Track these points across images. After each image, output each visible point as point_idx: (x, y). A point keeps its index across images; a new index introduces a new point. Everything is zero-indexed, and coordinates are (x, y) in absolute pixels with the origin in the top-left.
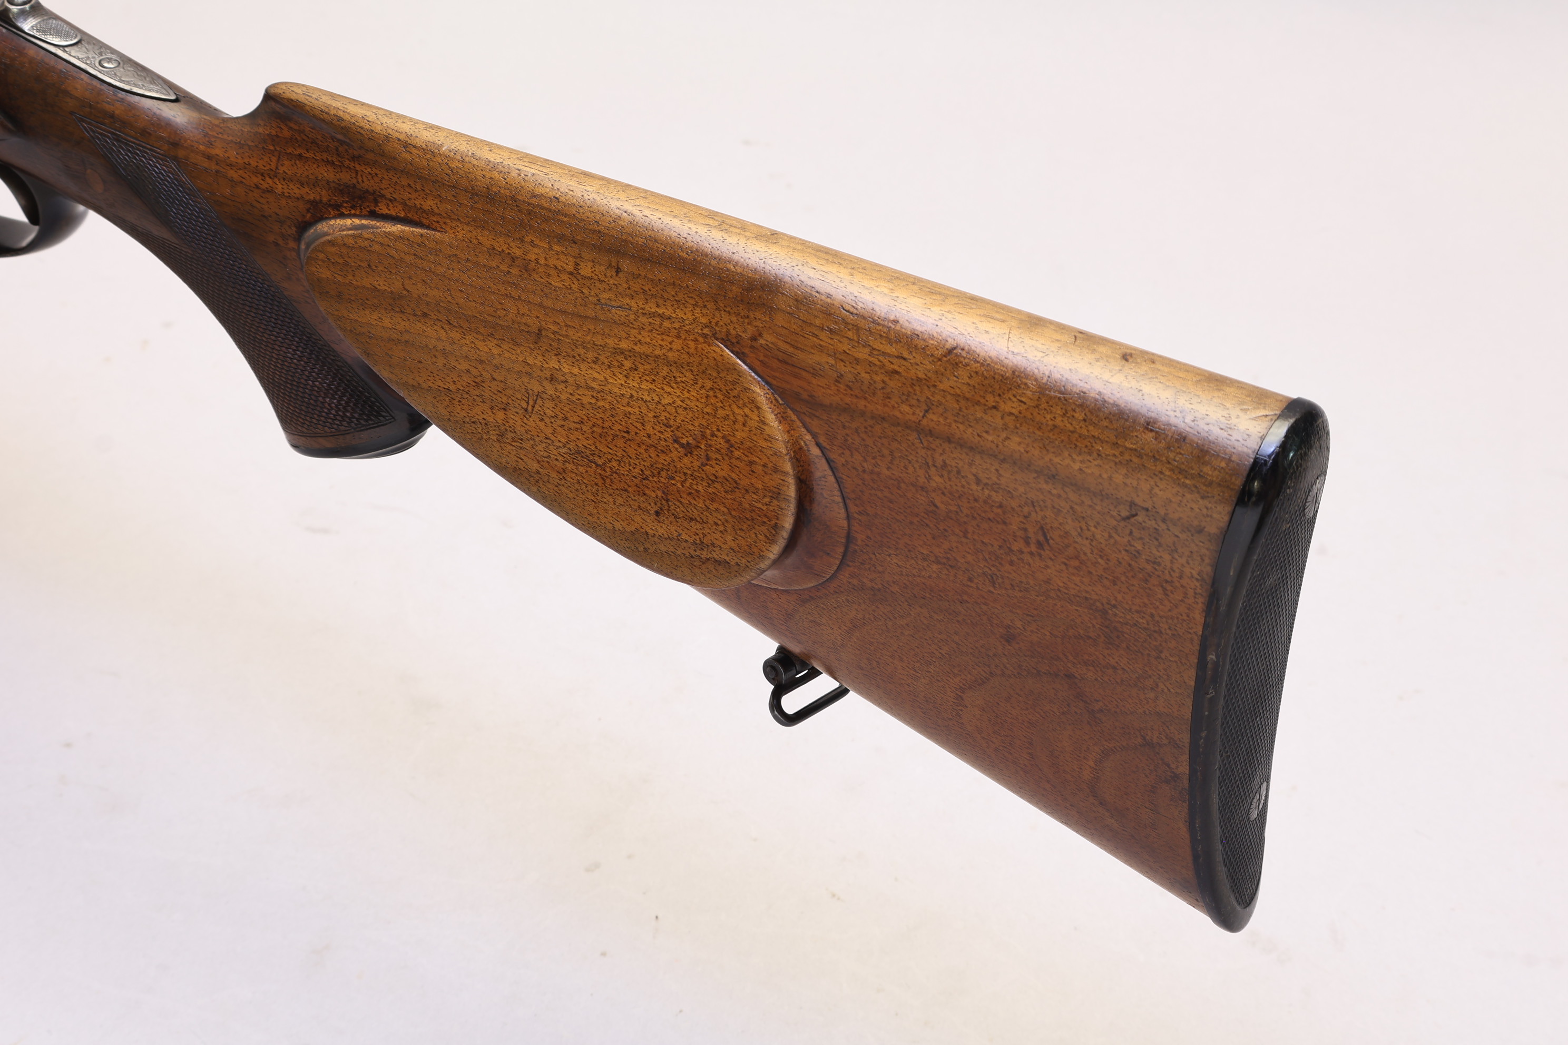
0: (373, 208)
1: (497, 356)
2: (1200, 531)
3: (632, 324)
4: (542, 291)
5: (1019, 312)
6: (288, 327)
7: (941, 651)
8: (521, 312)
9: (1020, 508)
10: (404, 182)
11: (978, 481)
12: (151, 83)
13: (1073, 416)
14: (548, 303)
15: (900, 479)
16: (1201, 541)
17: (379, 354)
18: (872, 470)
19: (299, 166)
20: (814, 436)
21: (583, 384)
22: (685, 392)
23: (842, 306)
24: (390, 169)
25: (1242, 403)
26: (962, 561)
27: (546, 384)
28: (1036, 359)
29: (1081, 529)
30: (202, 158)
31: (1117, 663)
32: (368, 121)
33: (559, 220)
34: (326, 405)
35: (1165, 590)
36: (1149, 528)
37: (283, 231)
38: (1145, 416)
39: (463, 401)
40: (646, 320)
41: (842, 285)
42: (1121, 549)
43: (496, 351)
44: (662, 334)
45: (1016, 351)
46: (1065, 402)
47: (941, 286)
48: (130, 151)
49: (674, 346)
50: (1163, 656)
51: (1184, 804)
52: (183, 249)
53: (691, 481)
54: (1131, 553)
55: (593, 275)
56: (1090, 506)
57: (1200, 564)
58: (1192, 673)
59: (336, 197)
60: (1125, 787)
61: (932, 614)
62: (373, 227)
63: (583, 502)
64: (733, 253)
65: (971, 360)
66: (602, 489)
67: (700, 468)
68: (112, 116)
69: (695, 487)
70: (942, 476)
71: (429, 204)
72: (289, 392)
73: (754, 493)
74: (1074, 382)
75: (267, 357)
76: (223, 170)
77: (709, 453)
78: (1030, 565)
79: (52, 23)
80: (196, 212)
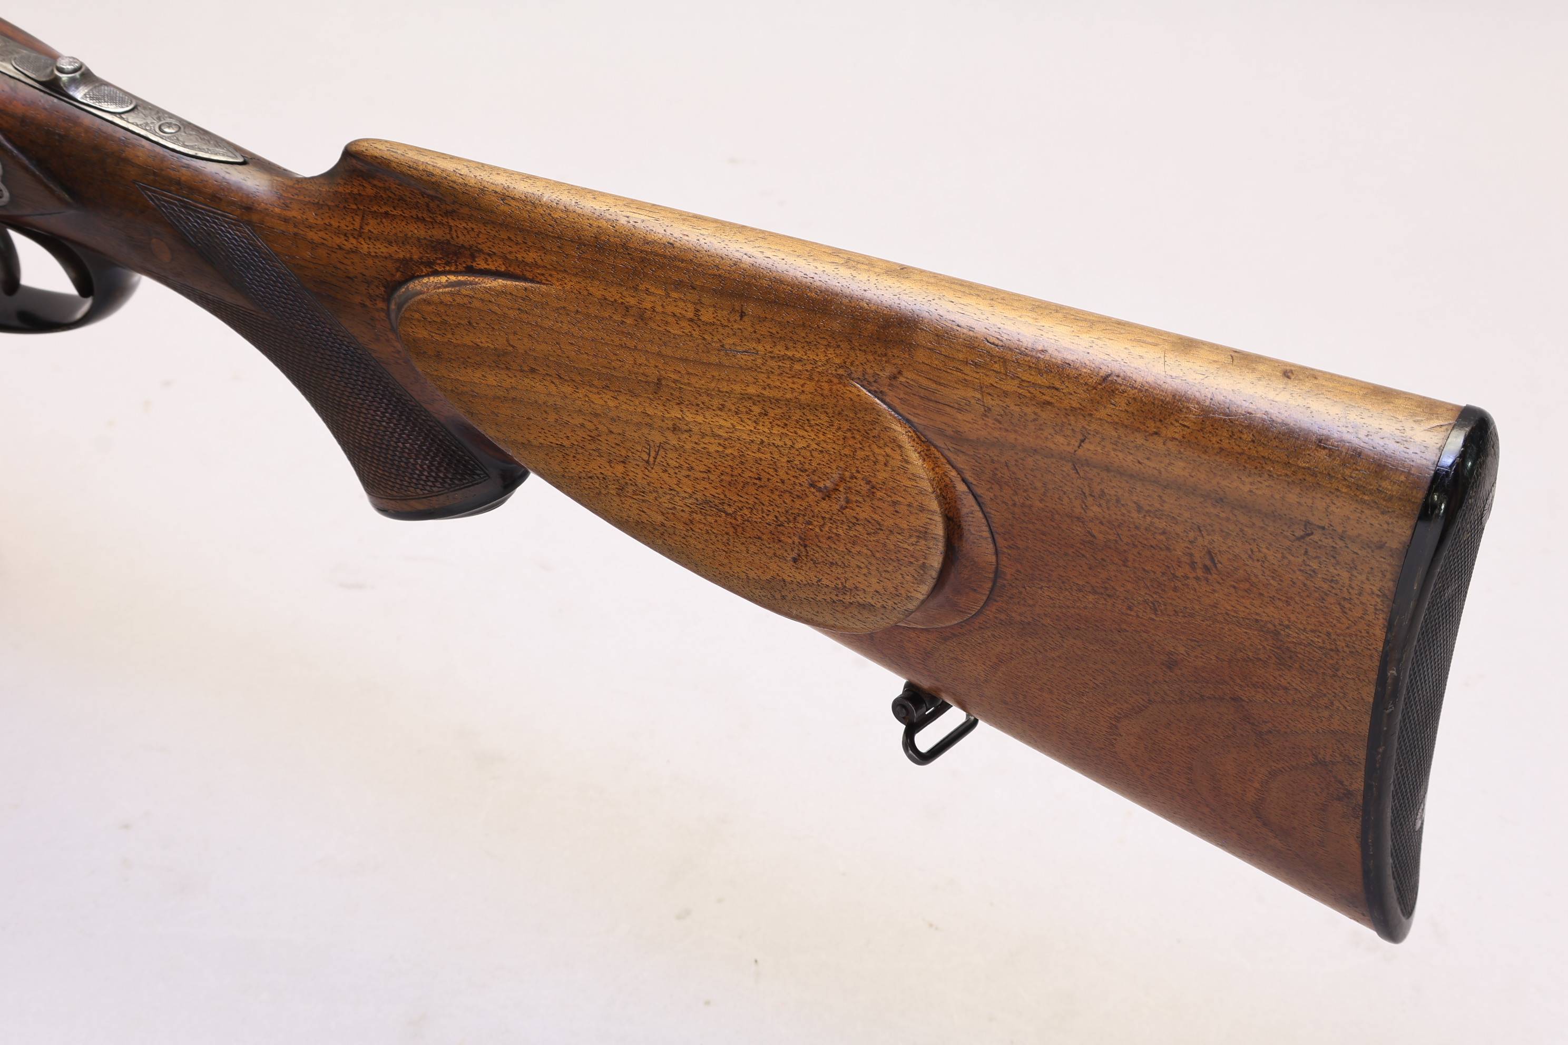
0: (469, 264)
1: (613, 409)
2: (1381, 546)
3: (760, 368)
4: (660, 339)
5: (1169, 334)
6: (376, 390)
7: (1095, 681)
8: (638, 362)
9: (1185, 534)
10: (504, 235)
11: (1139, 509)
12: (217, 147)
13: (1240, 438)
14: (668, 351)
15: (1053, 511)
16: (1381, 557)
17: (484, 413)
18: (1023, 503)
19: (386, 224)
20: (959, 472)
21: (709, 432)
22: (820, 435)
23: (986, 339)
24: (488, 223)
25: (1414, 415)
26: (1122, 589)
27: (669, 434)
28: (1197, 382)
29: (1252, 551)
30: (279, 222)
31: (1289, 683)
32: (461, 175)
33: (675, 266)
34: (418, 467)
35: (1343, 607)
36: (1325, 547)
37: (371, 291)
38: (1317, 434)
39: (578, 456)
40: (775, 364)
41: (984, 317)
42: (1296, 569)
43: (611, 404)
44: (793, 377)
45: (1174, 375)
46: (1231, 424)
47: (1084, 312)
48: (199, 218)
49: (807, 389)
50: (1339, 674)
51: (1357, 820)
52: (260, 315)
53: (831, 525)
54: (1306, 573)
55: (715, 320)
56: (1262, 528)
57: (1381, 580)
58: (1372, 689)
59: (428, 254)
60: (1292, 807)
61: (1087, 644)
62: (471, 283)
63: (714, 552)
64: (865, 291)
65: (1128, 387)
66: (734, 538)
67: (839, 511)
68: (179, 183)
69: (835, 531)
70: (1100, 506)
71: (531, 257)
72: (378, 456)
73: (899, 534)
74: (1239, 403)
75: (353, 421)
76: (302, 232)
77: (848, 495)
78: (1195, 590)
79: (105, 90)
80: (274, 276)
